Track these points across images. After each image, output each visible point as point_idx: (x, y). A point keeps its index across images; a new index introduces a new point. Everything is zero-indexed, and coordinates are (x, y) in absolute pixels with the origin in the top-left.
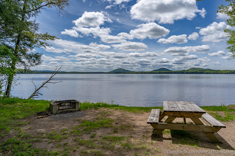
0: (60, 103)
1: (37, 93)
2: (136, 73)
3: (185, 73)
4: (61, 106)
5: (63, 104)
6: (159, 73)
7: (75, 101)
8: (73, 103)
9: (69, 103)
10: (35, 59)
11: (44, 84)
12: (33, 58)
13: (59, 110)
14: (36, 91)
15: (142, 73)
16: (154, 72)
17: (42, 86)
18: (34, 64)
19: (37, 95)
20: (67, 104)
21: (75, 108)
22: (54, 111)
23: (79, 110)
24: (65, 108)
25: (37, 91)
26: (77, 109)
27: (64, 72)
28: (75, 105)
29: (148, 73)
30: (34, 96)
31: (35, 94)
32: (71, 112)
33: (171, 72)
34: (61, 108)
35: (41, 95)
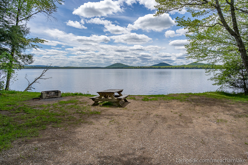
0: (48, 92)
1: (31, 87)
2: (135, 68)
3: (185, 69)
4: (48, 94)
5: (50, 93)
6: (159, 68)
7: (58, 91)
8: (57, 92)
9: (54, 92)
10: (28, 59)
11: (36, 80)
12: (26, 58)
13: (47, 96)
14: (29, 86)
15: (141, 68)
16: (154, 67)
17: (34, 82)
18: (28, 63)
19: (30, 89)
20: (52, 93)
21: (58, 95)
22: (44, 97)
23: (61, 97)
24: (51, 95)
25: (31, 86)
26: (59, 96)
27: (58, 67)
28: (58, 94)
29: (148, 68)
30: (28, 89)
31: (29, 89)
32: (55, 97)
33: (171, 67)
34: (48, 95)
35: (34, 89)
